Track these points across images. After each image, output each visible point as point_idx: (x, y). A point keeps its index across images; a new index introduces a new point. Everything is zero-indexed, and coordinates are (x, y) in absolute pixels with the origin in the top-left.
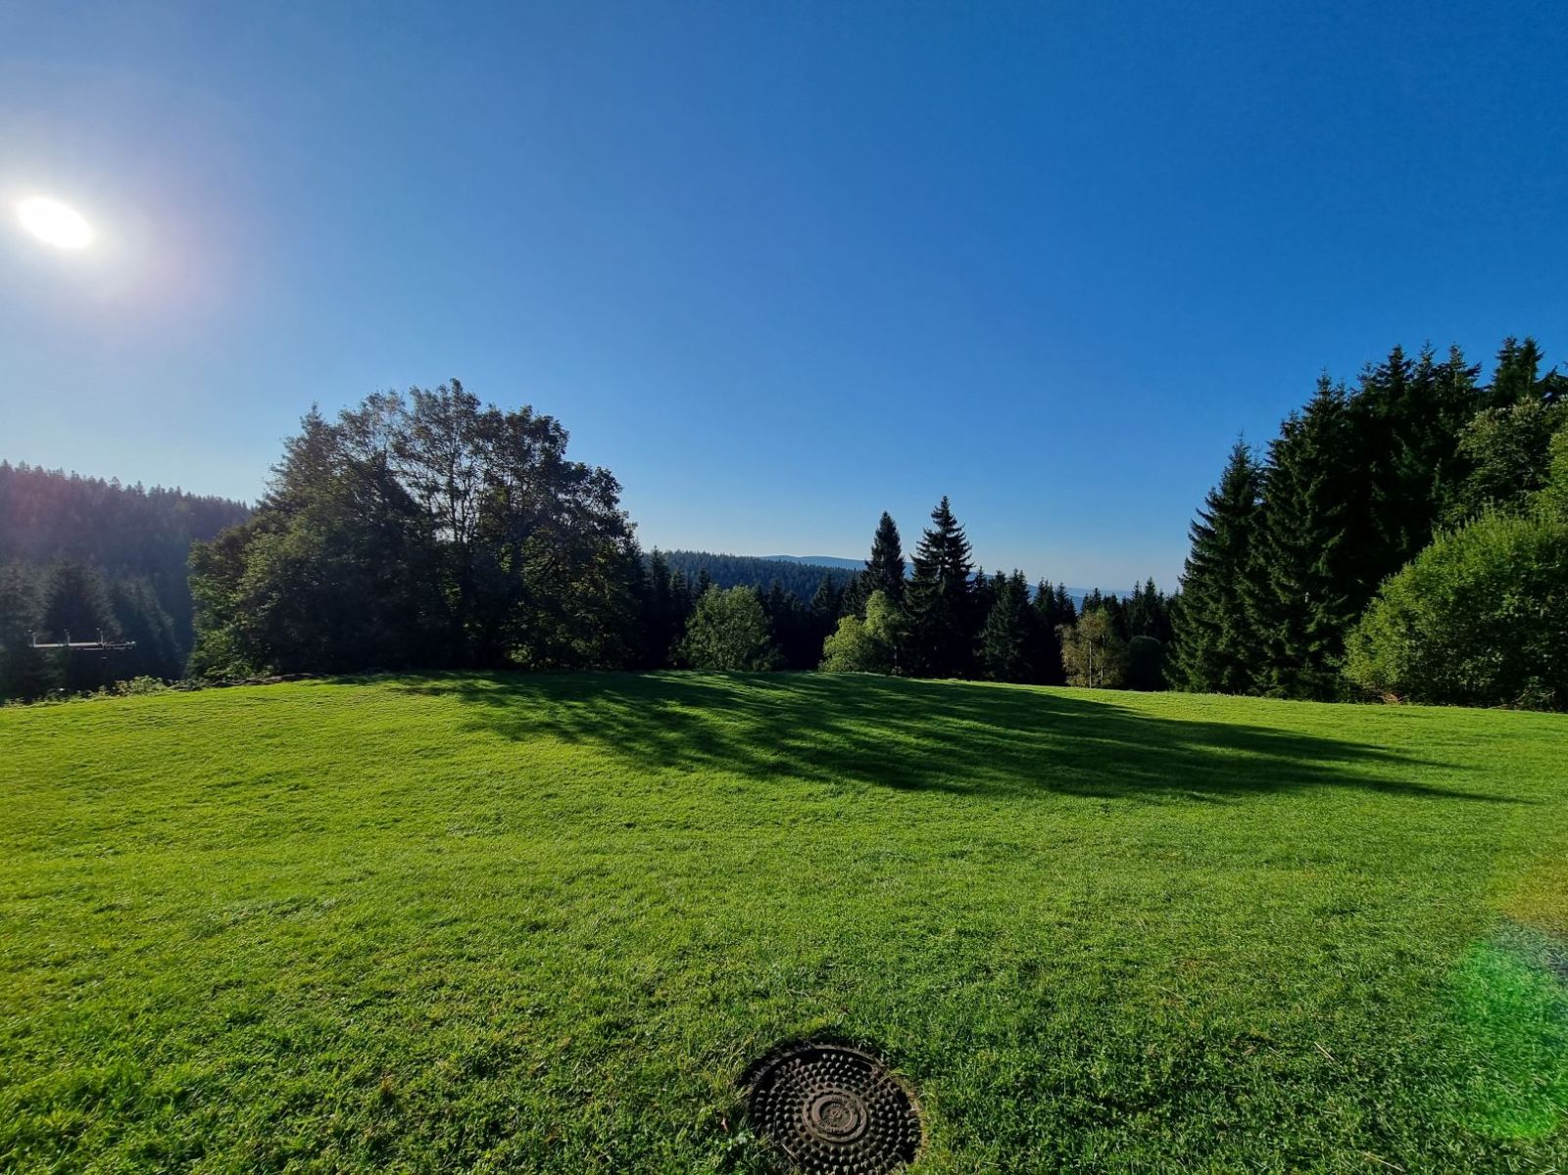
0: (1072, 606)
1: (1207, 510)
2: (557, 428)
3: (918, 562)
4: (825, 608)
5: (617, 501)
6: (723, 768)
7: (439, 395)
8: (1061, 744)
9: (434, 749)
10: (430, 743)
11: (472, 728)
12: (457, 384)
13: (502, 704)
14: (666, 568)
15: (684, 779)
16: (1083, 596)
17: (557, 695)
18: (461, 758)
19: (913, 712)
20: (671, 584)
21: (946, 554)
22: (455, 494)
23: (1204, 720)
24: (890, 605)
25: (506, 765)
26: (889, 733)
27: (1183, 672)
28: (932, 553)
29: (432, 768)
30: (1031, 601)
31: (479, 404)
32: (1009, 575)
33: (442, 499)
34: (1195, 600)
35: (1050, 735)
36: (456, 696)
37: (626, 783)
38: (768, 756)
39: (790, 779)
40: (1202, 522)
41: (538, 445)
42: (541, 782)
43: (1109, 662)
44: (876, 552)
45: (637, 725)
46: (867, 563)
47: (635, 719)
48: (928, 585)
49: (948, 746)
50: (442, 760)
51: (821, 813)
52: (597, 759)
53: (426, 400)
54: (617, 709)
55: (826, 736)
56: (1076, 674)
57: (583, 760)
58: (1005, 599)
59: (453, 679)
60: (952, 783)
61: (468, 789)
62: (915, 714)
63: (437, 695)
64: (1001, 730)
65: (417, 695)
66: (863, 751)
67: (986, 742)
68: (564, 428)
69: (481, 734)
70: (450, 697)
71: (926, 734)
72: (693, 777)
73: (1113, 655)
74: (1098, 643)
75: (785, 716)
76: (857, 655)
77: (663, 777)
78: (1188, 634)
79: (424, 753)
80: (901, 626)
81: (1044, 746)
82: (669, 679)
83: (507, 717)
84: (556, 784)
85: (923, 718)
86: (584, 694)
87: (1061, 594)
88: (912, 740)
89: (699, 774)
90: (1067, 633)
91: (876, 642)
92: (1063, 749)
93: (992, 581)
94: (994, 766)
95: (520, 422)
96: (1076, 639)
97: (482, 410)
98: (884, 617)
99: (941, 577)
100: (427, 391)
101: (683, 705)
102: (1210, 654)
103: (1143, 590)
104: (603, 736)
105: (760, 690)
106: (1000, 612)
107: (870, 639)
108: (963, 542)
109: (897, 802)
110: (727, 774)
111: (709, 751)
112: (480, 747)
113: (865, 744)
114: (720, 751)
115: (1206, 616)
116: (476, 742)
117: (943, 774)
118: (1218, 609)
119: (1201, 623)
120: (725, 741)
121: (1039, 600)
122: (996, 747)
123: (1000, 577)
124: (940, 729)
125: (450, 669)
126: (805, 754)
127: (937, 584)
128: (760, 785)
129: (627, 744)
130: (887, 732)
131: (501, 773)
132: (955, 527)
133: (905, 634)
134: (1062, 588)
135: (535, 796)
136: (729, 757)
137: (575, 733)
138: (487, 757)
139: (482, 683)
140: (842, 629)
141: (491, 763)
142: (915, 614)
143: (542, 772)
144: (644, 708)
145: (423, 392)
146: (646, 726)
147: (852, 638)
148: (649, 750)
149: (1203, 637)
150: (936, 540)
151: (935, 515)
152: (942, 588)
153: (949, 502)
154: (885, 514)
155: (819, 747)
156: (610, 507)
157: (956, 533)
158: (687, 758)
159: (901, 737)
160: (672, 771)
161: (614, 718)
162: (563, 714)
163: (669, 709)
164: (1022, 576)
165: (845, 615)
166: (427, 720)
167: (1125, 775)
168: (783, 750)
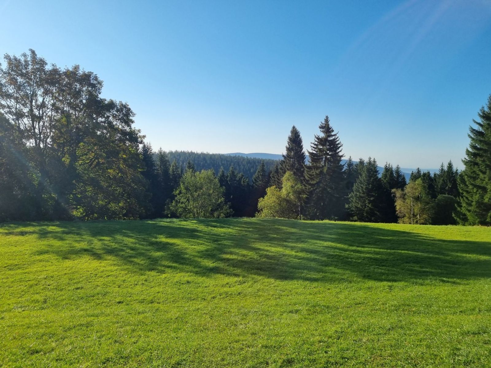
0: (404, 178)
1: (480, 120)
2: (96, 78)
3: (311, 154)
4: (261, 182)
5: (133, 122)
6: (182, 270)
7: (22, 59)
8: (378, 253)
9: (16, 265)
10: (14, 262)
11: (41, 253)
12: (33, 52)
13: (62, 239)
14: (168, 161)
15: (158, 277)
16: (411, 172)
17: (96, 233)
18: (31, 270)
19: (297, 239)
20: (171, 170)
21: (328, 150)
22: (35, 118)
23: (464, 239)
24: (296, 180)
25: (56, 273)
26: (281, 250)
27: (465, 215)
28: (320, 149)
29: (13, 275)
30: (380, 176)
31: (46, 64)
32: (366, 160)
33: (26, 122)
34: (472, 173)
35: (373, 249)
36: (36, 236)
37: (124, 280)
38: (210, 264)
39: (219, 276)
40: (477, 127)
41: (84, 89)
42: (75, 281)
43: (423, 210)
44: (288, 149)
45: (138, 249)
46: (283, 156)
47: (137, 246)
48: (317, 168)
49: (313, 256)
50: (20, 271)
51: (230, 293)
52: (109, 268)
53: (14, 62)
54: (129, 241)
55: (245, 252)
56: (403, 217)
57: (102, 269)
58: (364, 175)
59: (34, 226)
60: (309, 276)
61: (31, 286)
62: (299, 239)
63: (23, 235)
64: (346, 247)
65: (11, 236)
66: (264, 260)
67: (335, 253)
68: (100, 79)
69: (46, 256)
70: (30, 236)
71: (303, 250)
72: (164, 276)
73: (425, 205)
74: (417, 199)
75: (225, 242)
76: (277, 208)
77: (146, 277)
78: (468, 192)
79: (10, 268)
80: (302, 192)
81: (368, 255)
82: (162, 224)
83: (63, 246)
84: (84, 282)
85: (302, 242)
86: (111, 233)
87: (398, 172)
88: (293, 253)
89: (168, 275)
90: (398, 193)
91: (288, 201)
92: (378, 256)
93: (357, 165)
94: (336, 266)
95: (72, 75)
96: (403, 197)
97: (48, 68)
98: (292, 187)
99: (325, 163)
100: (14, 56)
101: (167, 237)
102: (480, 204)
103: (446, 168)
104: (117, 256)
105: (213, 228)
106: (361, 183)
107: (285, 200)
108: (337, 143)
109: (274, 286)
110: (183, 274)
111: (176, 262)
112: (44, 263)
113: (267, 257)
114: (182, 261)
115: (478, 182)
116: (41, 261)
117: (305, 271)
118: (485, 178)
119: (475, 186)
120: (187, 256)
121: (385, 176)
122: (340, 256)
123: (362, 162)
124: (311, 247)
125: (34, 221)
126: (231, 262)
127: (323, 167)
128: (200, 279)
129: (130, 259)
130: (280, 249)
131: (52, 277)
132: (333, 134)
133: (305, 196)
134: (398, 168)
135: (70, 288)
136: (187, 264)
137: (101, 254)
138: (47, 269)
139: (51, 228)
140: (269, 194)
141: (48, 272)
142: (310, 184)
143: (77, 276)
144: (144, 240)
145: (12, 57)
146: (143, 249)
147: (274, 199)
148: (142, 262)
149: (476, 194)
150: (321, 141)
151: (321, 127)
152: (325, 170)
153: (329, 119)
154: (294, 127)
155: (240, 258)
156: (129, 125)
157: (333, 137)
158: (164, 266)
159: (288, 252)
160: (153, 273)
161: (126, 246)
162: (97, 244)
163: (158, 240)
164: (375, 162)
165: (271, 186)
166: (14, 249)
167: (408, 270)
168: (219, 260)
